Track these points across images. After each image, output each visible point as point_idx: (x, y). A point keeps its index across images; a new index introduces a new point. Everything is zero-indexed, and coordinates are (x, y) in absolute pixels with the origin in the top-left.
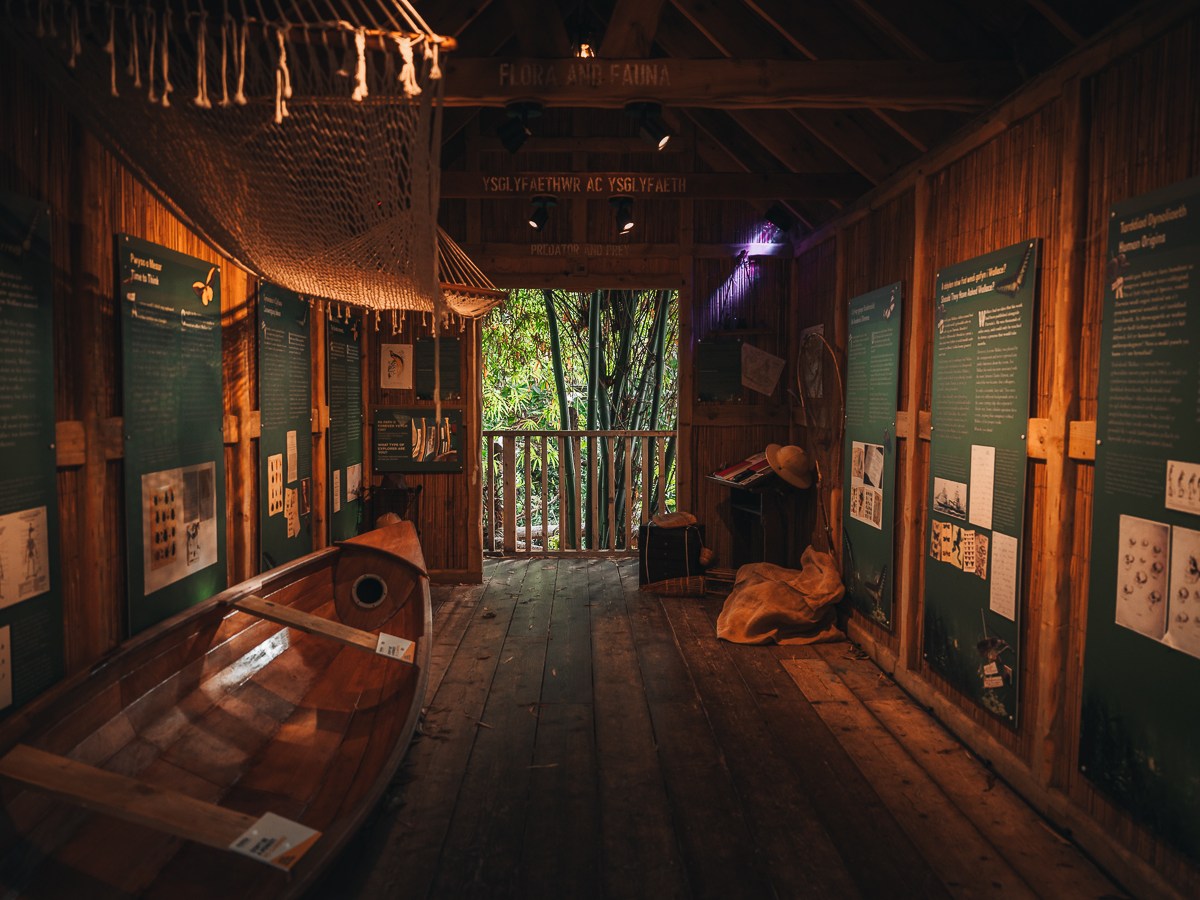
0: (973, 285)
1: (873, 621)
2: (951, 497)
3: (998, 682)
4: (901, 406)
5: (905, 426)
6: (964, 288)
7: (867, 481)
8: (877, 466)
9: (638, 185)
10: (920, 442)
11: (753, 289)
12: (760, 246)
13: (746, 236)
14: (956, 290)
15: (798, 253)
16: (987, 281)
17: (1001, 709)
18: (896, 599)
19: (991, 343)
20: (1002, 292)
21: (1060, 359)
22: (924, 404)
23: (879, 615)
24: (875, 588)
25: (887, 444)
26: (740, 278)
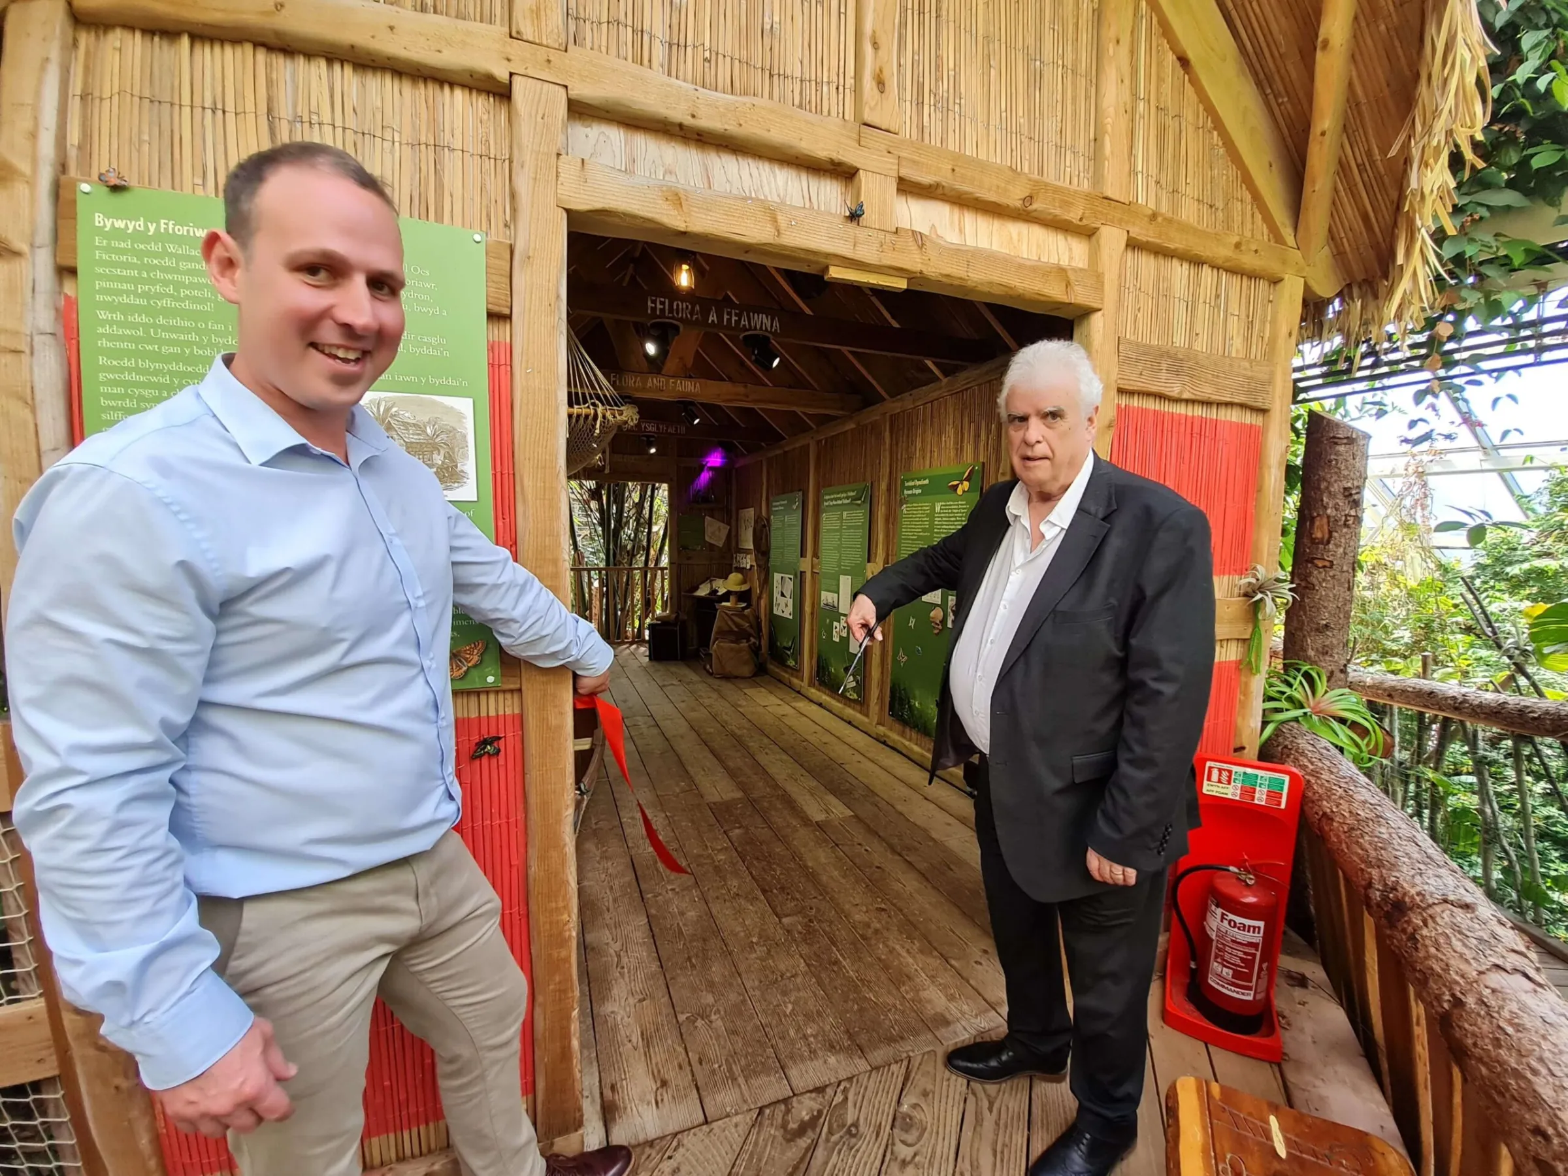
0: (840, 499)
1: (789, 667)
2: (830, 601)
3: (854, 684)
4: (803, 555)
5: (805, 565)
6: (836, 499)
7: (783, 595)
8: (789, 586)
9: (658, 428)
10: (813, 573)
11: (712, 480)
12: (715, 459)
13: (705, 454)
14: (832, 500)
15: (737, 466)
16: (847, 498)
17: (855, 696)
18: (801, 653)
19: (849, 527)
20: (854, 503)
21: (881, 537)
22: (816, 555)
23: (791, 663)
24: (789, 649)
25: (795, 576)
26: (705, 476)
